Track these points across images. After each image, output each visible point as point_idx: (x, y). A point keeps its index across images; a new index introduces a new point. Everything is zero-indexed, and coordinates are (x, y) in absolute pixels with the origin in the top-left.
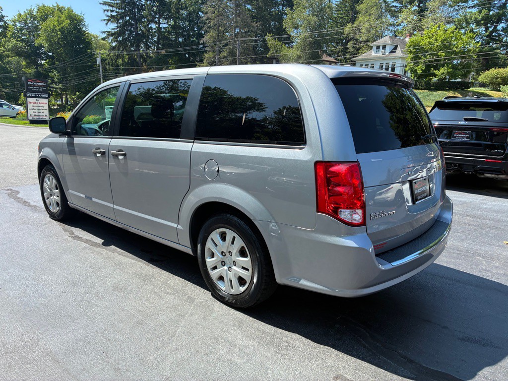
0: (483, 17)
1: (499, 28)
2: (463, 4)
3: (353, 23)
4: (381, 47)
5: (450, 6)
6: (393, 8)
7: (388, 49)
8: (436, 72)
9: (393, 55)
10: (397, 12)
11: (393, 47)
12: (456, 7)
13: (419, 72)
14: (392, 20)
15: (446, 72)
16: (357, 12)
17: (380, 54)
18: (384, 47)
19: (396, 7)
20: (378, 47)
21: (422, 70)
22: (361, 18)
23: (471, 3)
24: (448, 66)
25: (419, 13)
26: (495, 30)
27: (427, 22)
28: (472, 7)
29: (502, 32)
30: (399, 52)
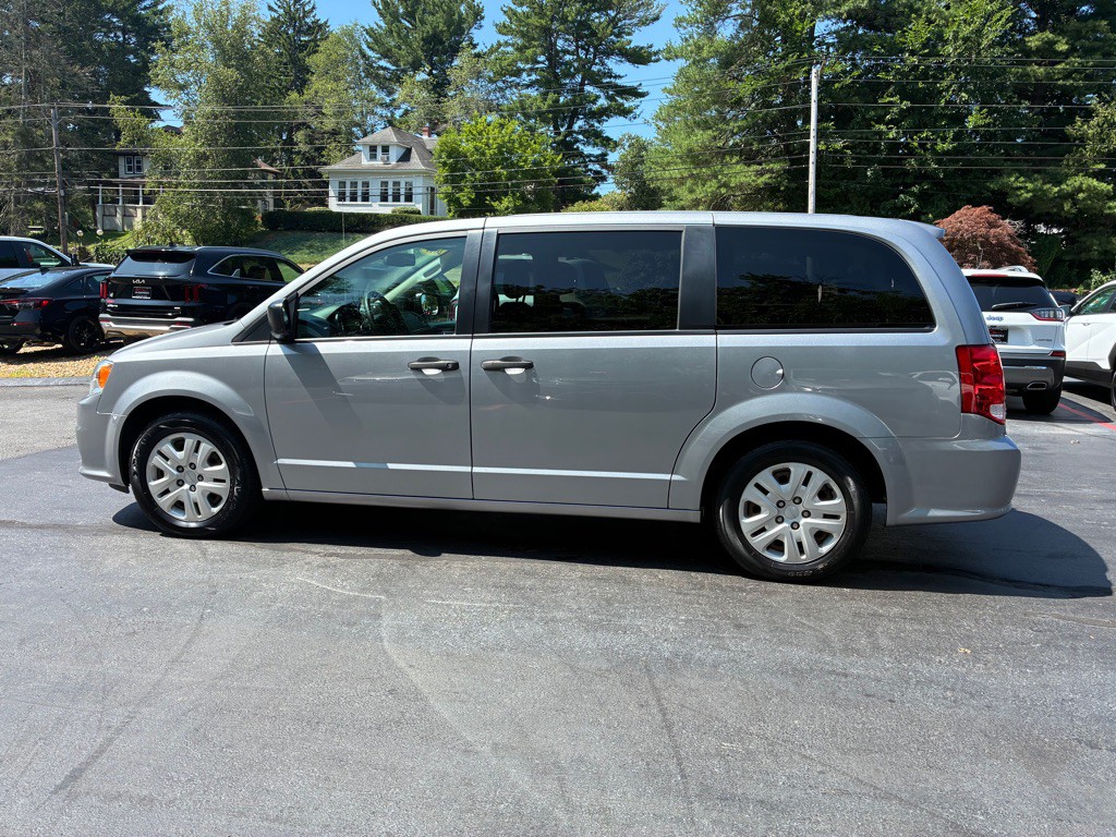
0: (549, 106)
1: (576, 127)
2: (513, 78)
3: (301, 93)
4: (379, 150)
5: (491, 81)
6: (381, 72)
7: (394, 154)
8: (495, 204)
9: (405, 166)
10: (389, 80)
11: (402, 151)
12: (500, 84)
13: (466, 202)
14: (382, 96)
15: (511, 205)
16: (307, 70)
17: (378, 163)
18: (385, 149)
19: (385, 69)
20: (373, 149)
21: (470, 198)
22: (317, 84)
23: (527, 79)
24: (514, 194)
25: (435, 87)
26: (570, 132)
27: (453, 108)
28: (528, 86)
29: (581, 137)
30: (416, 162)
